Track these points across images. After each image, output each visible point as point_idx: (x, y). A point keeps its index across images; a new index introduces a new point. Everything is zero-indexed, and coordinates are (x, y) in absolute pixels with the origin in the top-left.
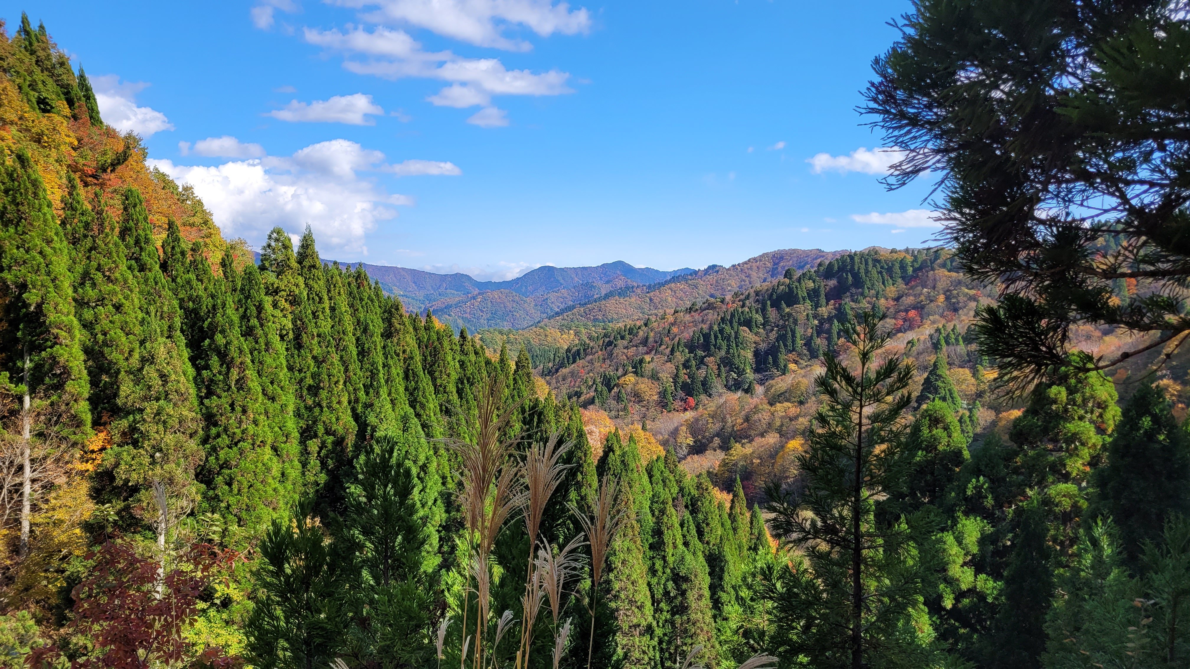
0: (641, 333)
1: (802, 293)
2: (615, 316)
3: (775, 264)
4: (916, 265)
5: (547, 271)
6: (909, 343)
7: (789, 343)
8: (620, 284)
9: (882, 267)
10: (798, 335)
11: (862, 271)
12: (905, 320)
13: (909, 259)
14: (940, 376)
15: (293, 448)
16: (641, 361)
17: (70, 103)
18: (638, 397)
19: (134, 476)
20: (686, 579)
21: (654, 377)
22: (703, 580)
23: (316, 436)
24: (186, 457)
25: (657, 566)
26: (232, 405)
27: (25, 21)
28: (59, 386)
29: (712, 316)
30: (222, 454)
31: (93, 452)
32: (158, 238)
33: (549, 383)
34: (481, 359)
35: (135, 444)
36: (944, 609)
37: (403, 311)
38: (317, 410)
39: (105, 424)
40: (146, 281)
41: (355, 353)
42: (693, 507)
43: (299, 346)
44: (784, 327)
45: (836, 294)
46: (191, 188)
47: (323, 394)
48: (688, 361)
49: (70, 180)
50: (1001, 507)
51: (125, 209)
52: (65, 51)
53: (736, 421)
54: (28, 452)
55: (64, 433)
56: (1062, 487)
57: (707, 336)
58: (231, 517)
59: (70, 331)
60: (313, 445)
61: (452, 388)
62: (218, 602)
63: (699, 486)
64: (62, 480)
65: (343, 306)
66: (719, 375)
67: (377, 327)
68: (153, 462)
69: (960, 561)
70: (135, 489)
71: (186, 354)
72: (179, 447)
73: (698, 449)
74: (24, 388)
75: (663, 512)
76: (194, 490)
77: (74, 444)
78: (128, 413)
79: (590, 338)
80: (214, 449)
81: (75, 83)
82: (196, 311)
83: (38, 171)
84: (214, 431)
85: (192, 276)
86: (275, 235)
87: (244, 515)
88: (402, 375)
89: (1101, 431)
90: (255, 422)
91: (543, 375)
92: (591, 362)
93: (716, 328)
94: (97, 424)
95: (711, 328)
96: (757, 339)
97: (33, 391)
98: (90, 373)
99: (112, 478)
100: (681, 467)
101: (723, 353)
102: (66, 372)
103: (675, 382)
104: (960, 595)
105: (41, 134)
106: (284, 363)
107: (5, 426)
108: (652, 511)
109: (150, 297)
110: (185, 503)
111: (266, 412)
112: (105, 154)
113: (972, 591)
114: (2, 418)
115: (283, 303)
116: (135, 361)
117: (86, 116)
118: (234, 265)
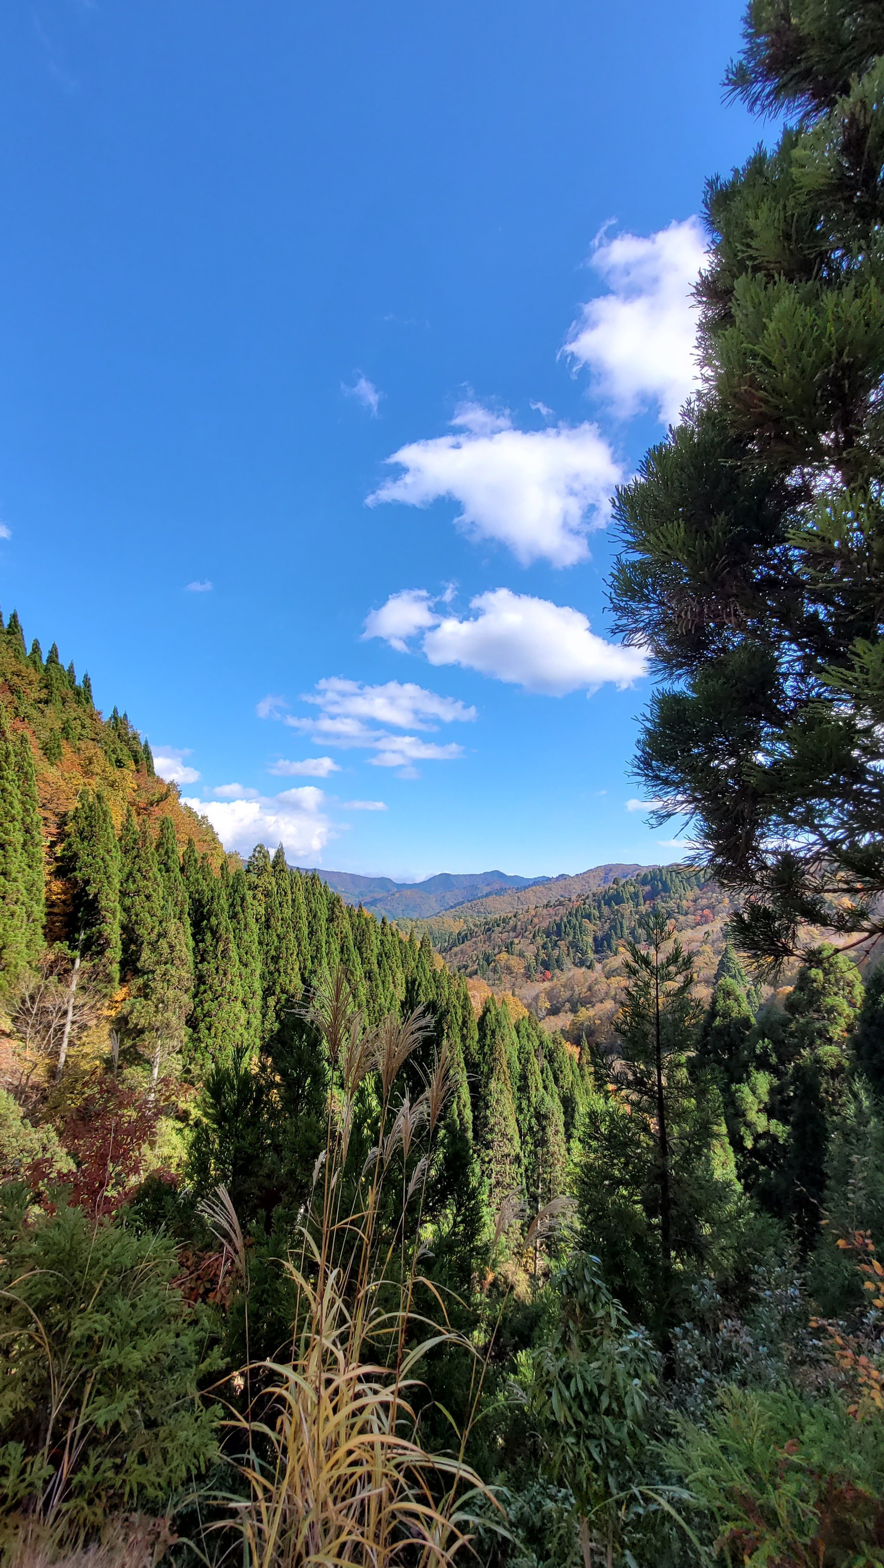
0: (512, 922)
1: (626, 896)
2: (493, 910)
3: (606, 874)
5: (445, 877)
6: (705, 933)
7: (619, 932)
8: (497, 886)
9: (682, 878)
10: (625, 926)
11: (669, 879)
12: (702, 916)
14: (731, 959)
15: (257, 1002)
16: (512, 943)
17: (136, 762)
18: (509, 969)
19: (142, 1021)
20: (545, 1117)
21: (521, 955)
22: (559, 1118)
23: (274, 994)
24: (180, 1008)
25: (523, 1105)
26: (217, 969)
27: (115, 711)
28: (101, 953)
29: (562, 911)
30: (206, 1006)
31: (117, 1002)
32: (181, 850)
33: (444, 958)
34: (396, 939)
35: (146, 997)
36: (746, 1148)
37: (342, 903)
38: (276, 974)
39: (128, 981)
40: (170, 878)
41: (306, 933)
42: (550, 1057)
43: (268, 927)
44: (614, 920)
45: (651, 896)
47: (282, 962)
48: (545, 943)
49: (128, 811)
50: (783, 1064)
51: (162, 830)
52: (138, 729)
53: (581, 990)
54: (72, 1000)
55: (98, 988)
56: (827, 1048)
57: (558, 926)
58: (207, 1055)
59: (114, 913)
60: (272, 1001)
61: (374, 960)
62: (191, 1123)
63: (554, 1041)
64: (93, 1023)
65: (301, 899)
66: (568, 955)
67: (324, 914)
68: (157, 1012)
69: (756, 1108)
70: (141, 1032)
71: (189, 931)
72: (176, 999)
73: (554, 1011)
74: (77, 953)
75: (527, 1060)
76: (183, 1033)
77: (105, 996)
78: (145, 973)
79: (475, 925)
80: (201, 1002)
81: (141, 750)
82: (199, 901)
83: (109, 805)
84: (202, 988)
85: (200, 876)
86: (259, 848)
87: (217, 1053)
88: (339, 950)
89: (852, 1005)
90: (232, 983)
91: (440, 952)
92: (475, 943)
93: (565, 919)
94: (123, 981)
95: (561, 919)
96: (595, 928)
97: (82, 956)
98: (123, 944)
99: (127, 1023)
100: (540, 1025)
101: (571, 938)
102: (108, 942)
103: (536, 960)
104: (757, 1137)
105: (114, 782)
106: (257, 939)
107: (60, 981)
108: (520, 1060)
109: (170, 890)
110: (175, 1043)
111: (240, 975)
112: (154, 795)
113: (766, 1134)
114: (59, 974)
115: (260, 896)
116: (154, 936)
117: (145, 771)
118: (229, 869)
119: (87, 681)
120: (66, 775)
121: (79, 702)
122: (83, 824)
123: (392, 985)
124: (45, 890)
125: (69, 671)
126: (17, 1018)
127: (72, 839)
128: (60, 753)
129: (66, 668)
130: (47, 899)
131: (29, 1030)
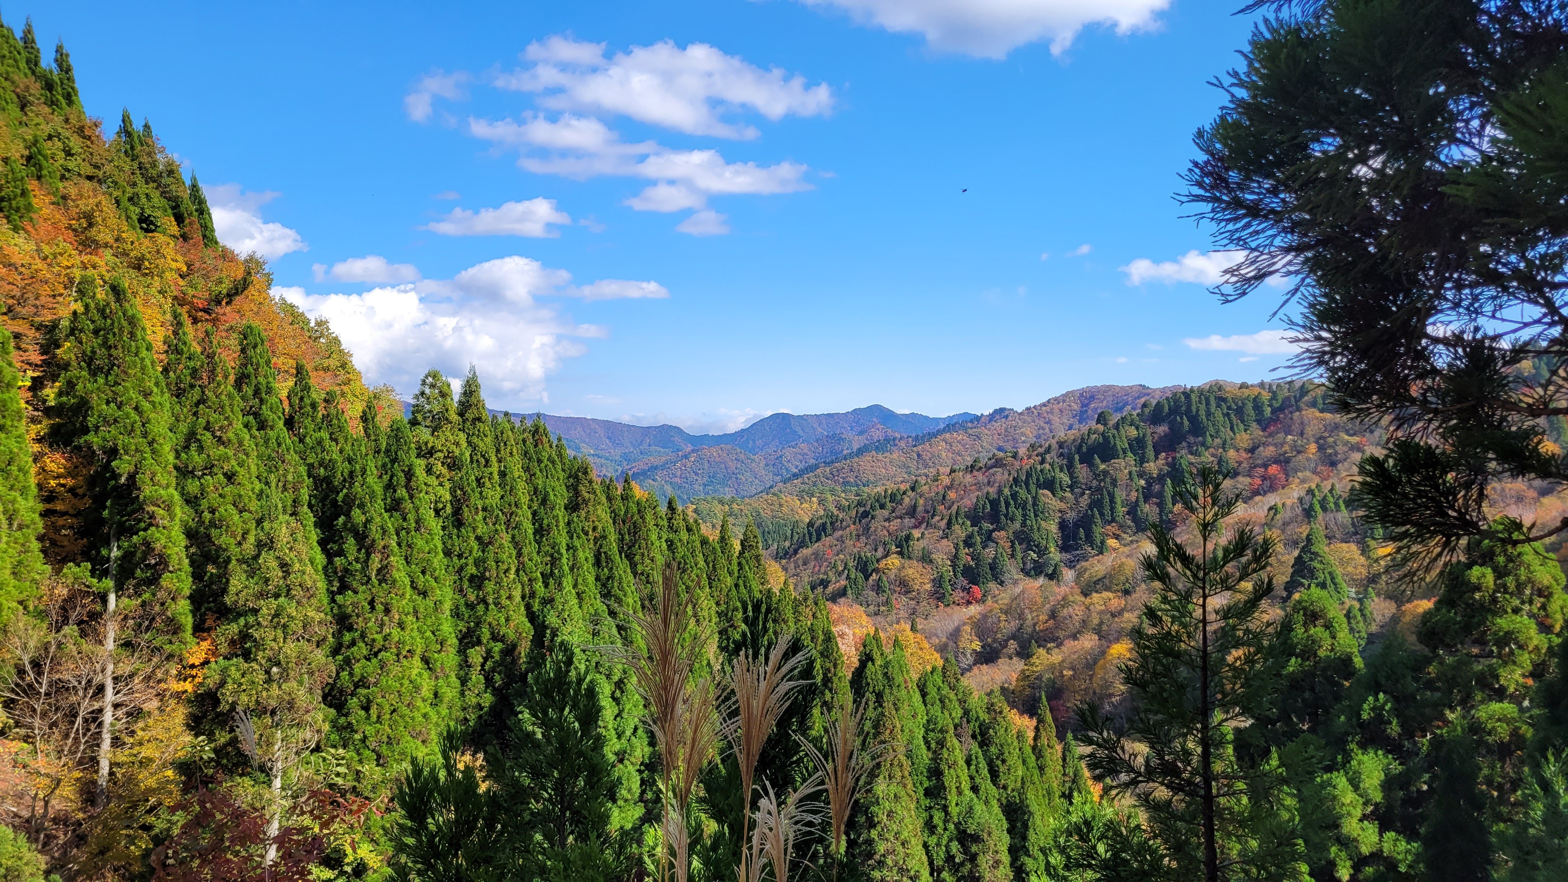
0: (907, 500)
1: (1122, 444)
2: (872, 478)
3: (1083, 406)
4: (1276, 405)
5: (781, 421)
6: (1270, 509)
7: (1107, 511)
8: (877, 434)
9: (1229, 408)
10: (1118, 500)
11: (1202, 413)
12: (1264, 478)
13: (1266, 396)
14: (1316, 554)
15: (449, 659)
16: (908, 538)
17: (179, 219)
18: (904, 586)
19: (244, 698)
20: (976, 839)
21: (926, 558)
22: (1000, 840)
23: (479, 642)
24: (311, 673)
25: (936, 820)
26: (372, 603)
27: (126, 119)
28: (153, 581)
29: (1001, 476)
30: (357, 668)
31: (193, 666)
32: (284, 387)
33: (785, 569)
34: (695, 537)
35: (247, 656)
37: (593, 475)
38: (481, 608)
39: (209, 630)
40: (267, 441)
41: (530, 531)
42: (983, 737)
43: (459, 523)
44: (1099, 489)
45: (1168, 444)
46: (327, 322)
47: (489, 586)
48: (970, 536)
49: (176, 316)
50: (1411, 736)
51: (243, 351)
52: (176, 157)
53: (1036, 618)
54: (110, 667)
55: (156, 643)
56: (1496, 707)
57: (995, 503)
58: (367, 753)
59: (169, 508)
60: (476, 655)
61: (657, 576)
62: (348, 869)
63: (990, 708)
64: (152, 705)
65: (517, 471)
66: (1013, 556)
67: (560, 496)
68: (269, 680)
69: (1358, 813)
70: (244, 717)
71: (314, 536)
72: (302, 659)
73: (988, 656)
74: (109, 583)
75: (941, 744)
76: (320, 717)
77: (170, 657)
78: (239, 615)
79: (839, 508)
80: (347, 662)
81: (185, 194)
82: (327, 480)
83: (137, 306)
84: (347, 637)
85: (324, 435)
86: (430, 379)
87: (384, 750)
88: (591, 560)
89: (1545, 628)
90: (401, 625)
91: (777, 557)
92: (841, 540)
93: (1007, 492)
94: (199, 629)
95: (1000, 492)
96: (1063, 506)
97: (119, 588)
98: (192, 563)
99: (217, 702)
100: (965, 681)
101: (1017, 525)
102: (163, 561)
103: (954, 566)
104: (1360, 862)
105: (142, 259)
106: (440, 546)
107: (83, 634)
108: (927, 743)
109: (272, 463)
110: (308, 735)
111: (416, 612)
112: (220, 282)
113: (1376, 856)
114: (80, 623)
115: (439, 468)
116: (249, 546)
117: (198, 236)
118: (378, 419)
119: (62, 60)
120: (47, 250)
121: (53, 103)
122: (91, 342)
123: (693, 621)
124: (33, 470)
125: (25, 40)
126: (13, 701)
127: (74, 372)
128: (29, 207)
129: (19, 34)
130: (40, 486)
131: (37, 722)
